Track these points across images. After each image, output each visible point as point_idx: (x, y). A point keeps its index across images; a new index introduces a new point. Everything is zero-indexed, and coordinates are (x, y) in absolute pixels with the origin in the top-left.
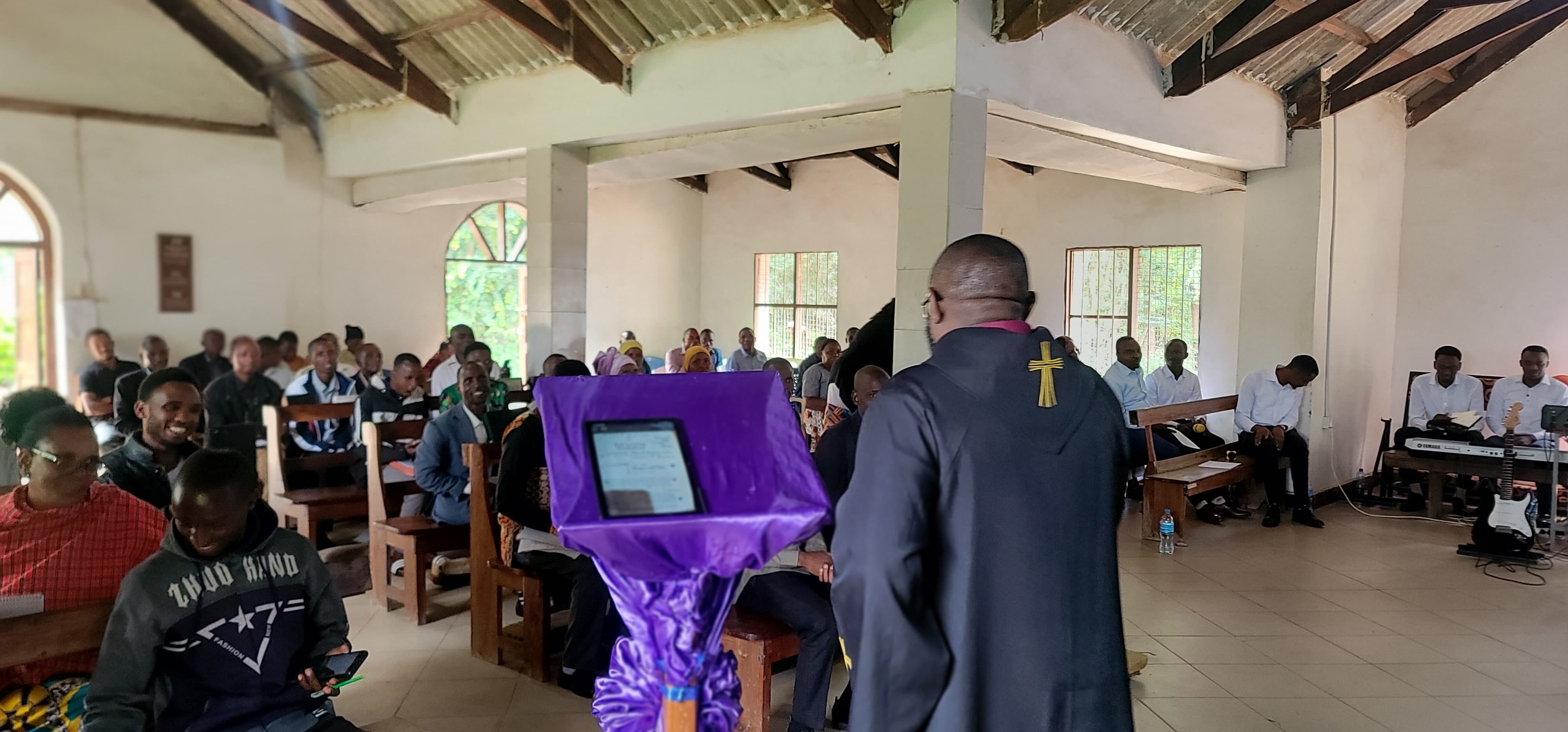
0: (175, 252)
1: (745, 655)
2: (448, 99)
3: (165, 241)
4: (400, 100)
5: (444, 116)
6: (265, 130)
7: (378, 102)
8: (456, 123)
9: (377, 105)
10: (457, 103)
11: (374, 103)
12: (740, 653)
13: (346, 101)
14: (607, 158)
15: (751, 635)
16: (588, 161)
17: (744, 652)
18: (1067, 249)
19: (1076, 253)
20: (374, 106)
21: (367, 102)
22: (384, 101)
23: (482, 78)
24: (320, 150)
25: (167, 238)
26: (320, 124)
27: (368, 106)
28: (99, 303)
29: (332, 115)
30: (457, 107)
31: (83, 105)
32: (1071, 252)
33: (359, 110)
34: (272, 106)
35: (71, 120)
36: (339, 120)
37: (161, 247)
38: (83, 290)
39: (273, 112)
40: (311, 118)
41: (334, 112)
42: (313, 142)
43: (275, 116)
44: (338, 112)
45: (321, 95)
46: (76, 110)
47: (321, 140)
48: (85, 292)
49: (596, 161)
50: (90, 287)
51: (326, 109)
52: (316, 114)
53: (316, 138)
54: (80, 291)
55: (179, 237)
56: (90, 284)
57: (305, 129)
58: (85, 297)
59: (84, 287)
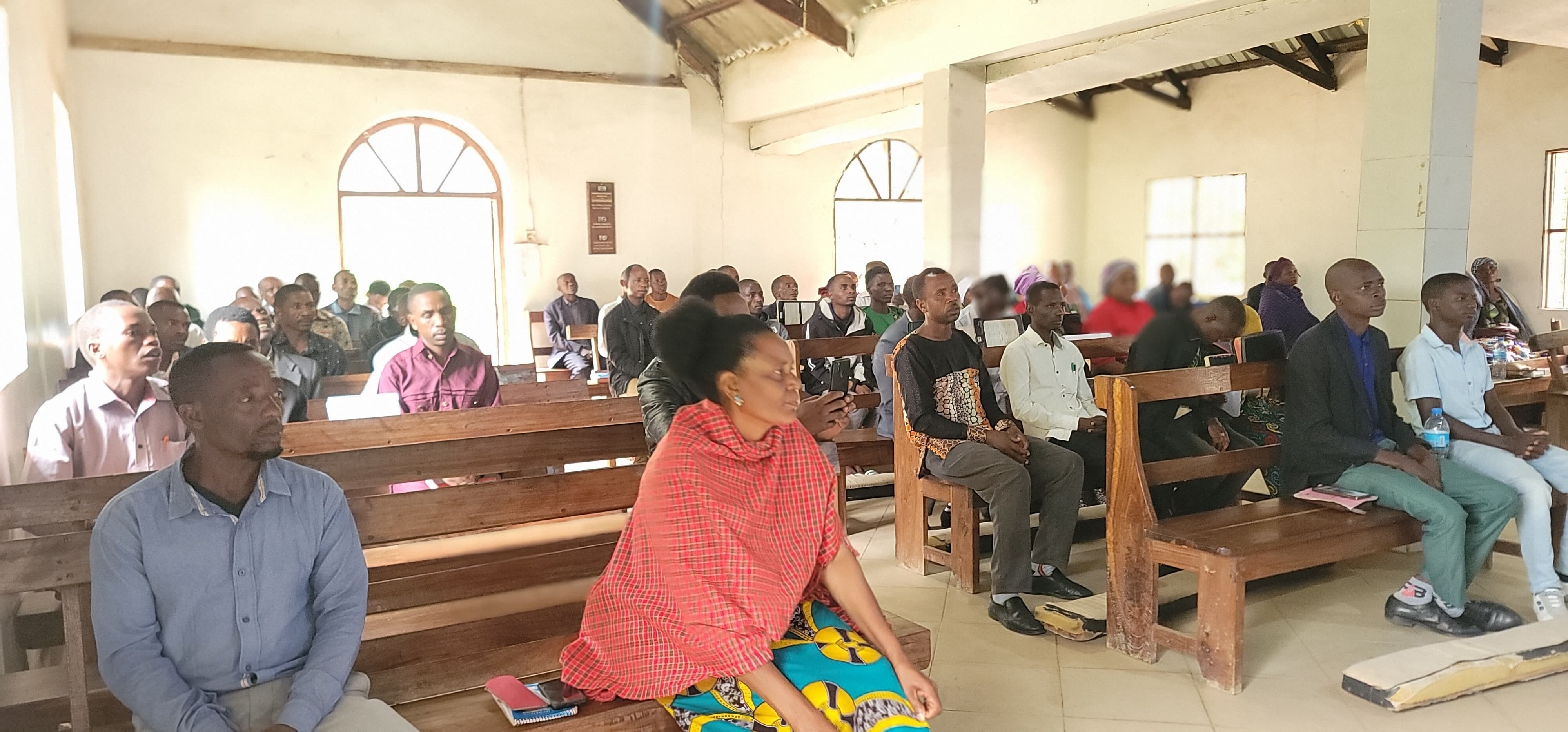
0: (602, 197)
1: (1213, 572)
2: (844, 31)
3: (593, 187)
4: (796, 39)
5: (840, 49)
6: (674, 81)
7: (776, 43)
8: (852, 56)
9: (774, 47)
10: (853, 35)
11: (771, 45)
12: (1207, 569)
13: (743, 46)
14: (1007, 74)
15: (1222, 549)
16: (987, 80)
17: (1211, 568)
18: (1547, 152)
19: (1559, 156)
20: (771, 48)
21: (765, 46)
22: (782, 42)
23: (878, 5)
24: (721, 97)
25: (594, 186)
26: (721, 72)
27: (766, 48)
28: (542, 246)
29: (732, 61)
30: (853, 39)
31: (524, 67)
32: (1552, 154)
33: (757, 53)
34: (679, 57)
35: (516, 80)
36: (739, 66)
37: (590, 194)
38: (529, 235)
39: (680, 63)
40: (712, 67)
41: (733, 58)
42: (715, 89)
43: (682, 66)
44: (737, 58)
45: (723, 43)
46: (519, 71)
47: (722, 86)
48: (530, 237)
49: (994, 78)
50: (533, 232)
51: (726, 57)
52: (716, 62)
53: (718, 86)
54: (526, 235)
55: (604, 184)
56: (534, 229)
57: (708, 77)
58: (530, 241)
59: (529, 232)
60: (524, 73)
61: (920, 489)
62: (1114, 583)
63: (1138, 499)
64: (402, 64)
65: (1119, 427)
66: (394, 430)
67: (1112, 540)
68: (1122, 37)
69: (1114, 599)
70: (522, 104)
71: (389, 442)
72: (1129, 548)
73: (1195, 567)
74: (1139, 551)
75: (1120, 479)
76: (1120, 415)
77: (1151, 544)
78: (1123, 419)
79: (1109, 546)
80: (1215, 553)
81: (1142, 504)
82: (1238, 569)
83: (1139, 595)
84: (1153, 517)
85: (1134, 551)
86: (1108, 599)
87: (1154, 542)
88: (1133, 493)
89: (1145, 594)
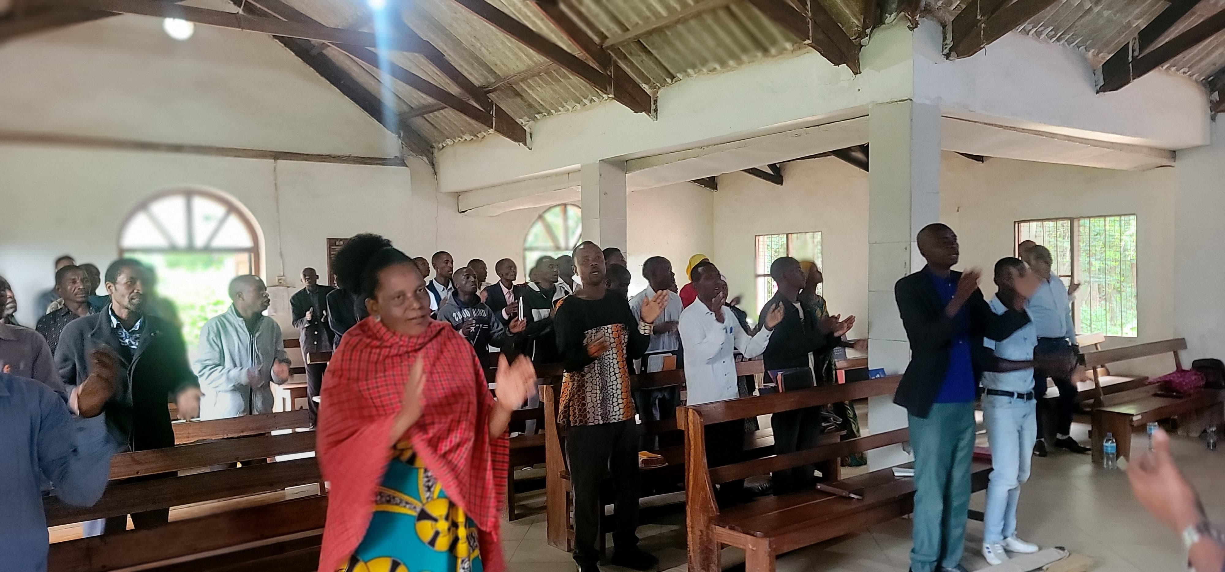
1: (754, 549)
2: (524, 132)
4: (490, 134)
5: (521, 144)
6: (398, 161)
7: (476, 136)
8: (530, 149)
9: (475, 138)
10: (531, 134)
11: (472, 137)
12: (751, 547)
13: (452, 137)
14: (641, 168)
15: (758, 533)
16: (626, 172)
17: (753, 545)
18: (1015, 222)
19: (1024, 225)
20: (472, 139)
21: (468, 137)
22: (479, 135)
23: (548, 114)
24: (435, 173)
25: (333, 242)
26: (435, 154)
27: (468, 139)
28: (289, 288)
29: (443, 147)
30: (531, 137)
31: (278, 151)
32: (1018, 224)
33: (462, 142)
34: (402, 143)
35: (269, 162)
36: (448, 151)
37: (330, 248)
38: (279, 280)
39: (403, 147)
40: (429, 150)
41: (445, 145)
42: (431, 167)
43: (405, 150)
44: (448, 145)
45: (436, 133)
46: (273, 154)
47: (436, 166)
48: (280, 281)
49: (632, 170)
50: (283, 278)
51: (439, 143)
52: (432, 147)
53: (433, 165)
54: (277, 280)
55: (341, 240)
56: (284, 276)
57: (425, 158)
58: (280, 285)
59: (280, 278)
60: (277, 155)
61: (564, 486)
62: (692, 557)
63: (706, 496)
64: (177, 148)
65: (692, 443)
66: (142, 463)
67: (690, 525)
68: (716, 146)
69: (693, 568)
70: (275, 179)
71: (138, 473)
72: (701, 531)
73: (744, 545)
74: (708, 533)
75: (694, 481)
76: (693, 435)
77: (715, 528)
78: (695, 437)
79: (688, 529)
80: (753, 535)
81: (708, 499)
82: (770, 547)
83: (708, 566)
84: (716, 508)
85: (705, 533)
86: (689, 569)
87: (717, 527)
88: (703, 491)
89: (712, 565)
